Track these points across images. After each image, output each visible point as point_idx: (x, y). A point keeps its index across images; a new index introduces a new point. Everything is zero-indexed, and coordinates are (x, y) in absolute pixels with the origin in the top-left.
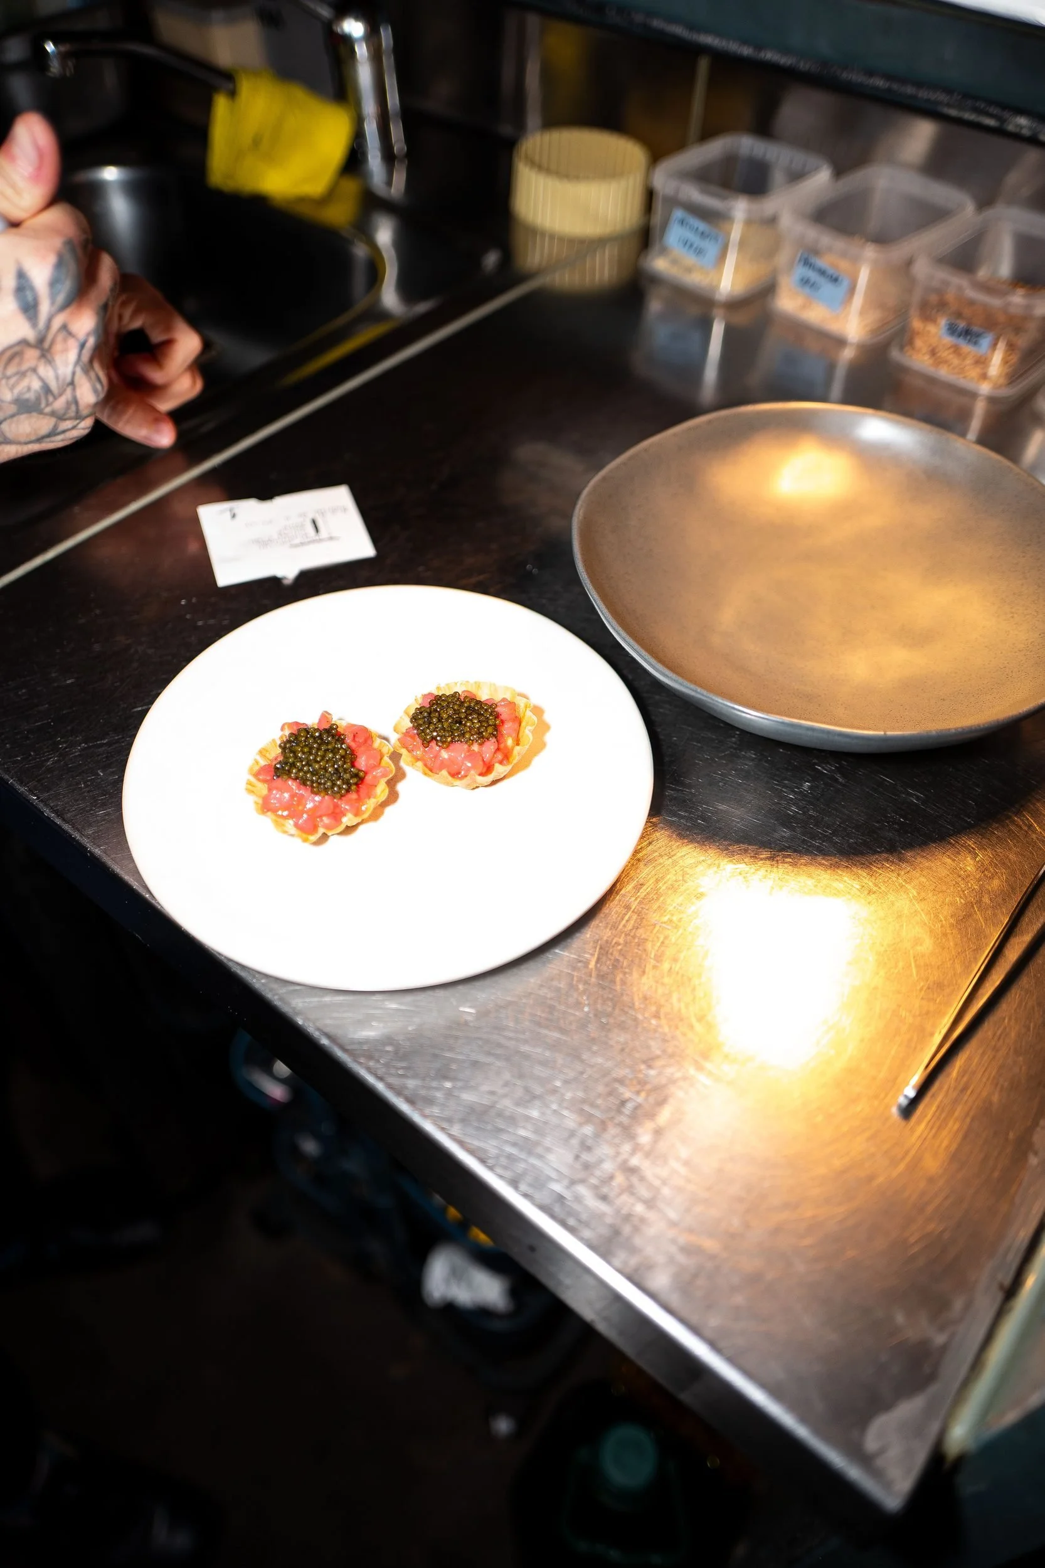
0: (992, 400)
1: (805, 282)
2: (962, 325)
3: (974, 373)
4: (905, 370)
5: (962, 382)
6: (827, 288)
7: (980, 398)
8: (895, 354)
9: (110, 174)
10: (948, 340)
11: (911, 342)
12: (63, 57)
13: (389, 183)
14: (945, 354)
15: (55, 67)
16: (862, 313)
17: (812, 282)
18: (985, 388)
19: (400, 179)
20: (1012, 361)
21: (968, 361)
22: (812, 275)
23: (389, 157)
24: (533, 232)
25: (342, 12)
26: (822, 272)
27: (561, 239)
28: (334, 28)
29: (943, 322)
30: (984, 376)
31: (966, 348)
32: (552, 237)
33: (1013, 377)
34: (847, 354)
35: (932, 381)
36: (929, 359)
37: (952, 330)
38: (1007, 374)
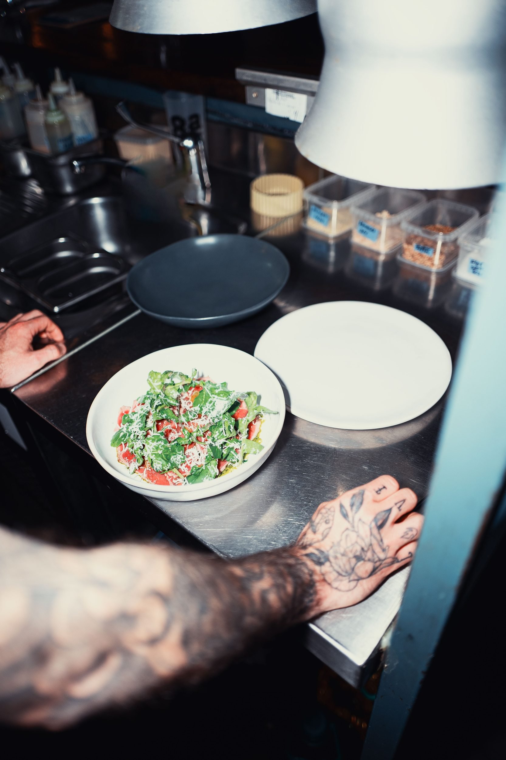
0: (438, 273)
1: (362, 231)
2: (422, 245)
3: (428, 263)
4: (403, 263)
5: (425, 267)
6: (370, 233)
7: (433, 273)
8: (399, 257)
9: (96, 201)
10: (417, 251)
11: (404, 253)
12: (80, 166)
13: (204, 199)
14: (417, 256)
15: (77, 170)
16: (386, 241)
17: (364, 231)
18: (434, 269)
19: (209, 198)
20: (442, 258)
21: (426, 259)
22: (365, 229)
23: (204, 187)
24: (259, 216)
25: (183, 138)
26: (368, 228)
27: (270, 218)
28: (181, 145)
29: (414, 244)
30: (433, 264)
31: (425, 254)
32: (267, 217)
33: (444, 264)
34: (382, 258)
35: (413, 267)
36: (412, 258)
37: (418, 247)
38: (441, 263)
